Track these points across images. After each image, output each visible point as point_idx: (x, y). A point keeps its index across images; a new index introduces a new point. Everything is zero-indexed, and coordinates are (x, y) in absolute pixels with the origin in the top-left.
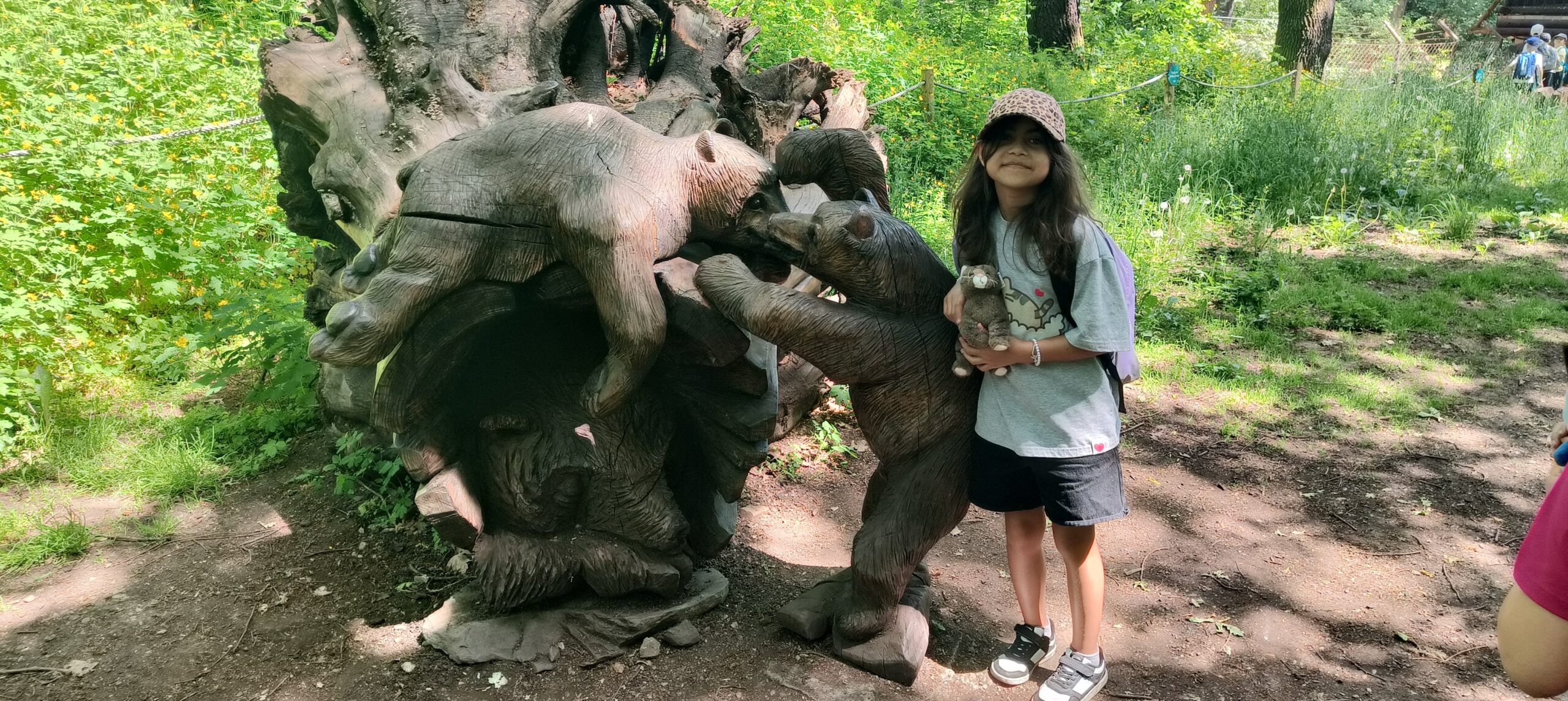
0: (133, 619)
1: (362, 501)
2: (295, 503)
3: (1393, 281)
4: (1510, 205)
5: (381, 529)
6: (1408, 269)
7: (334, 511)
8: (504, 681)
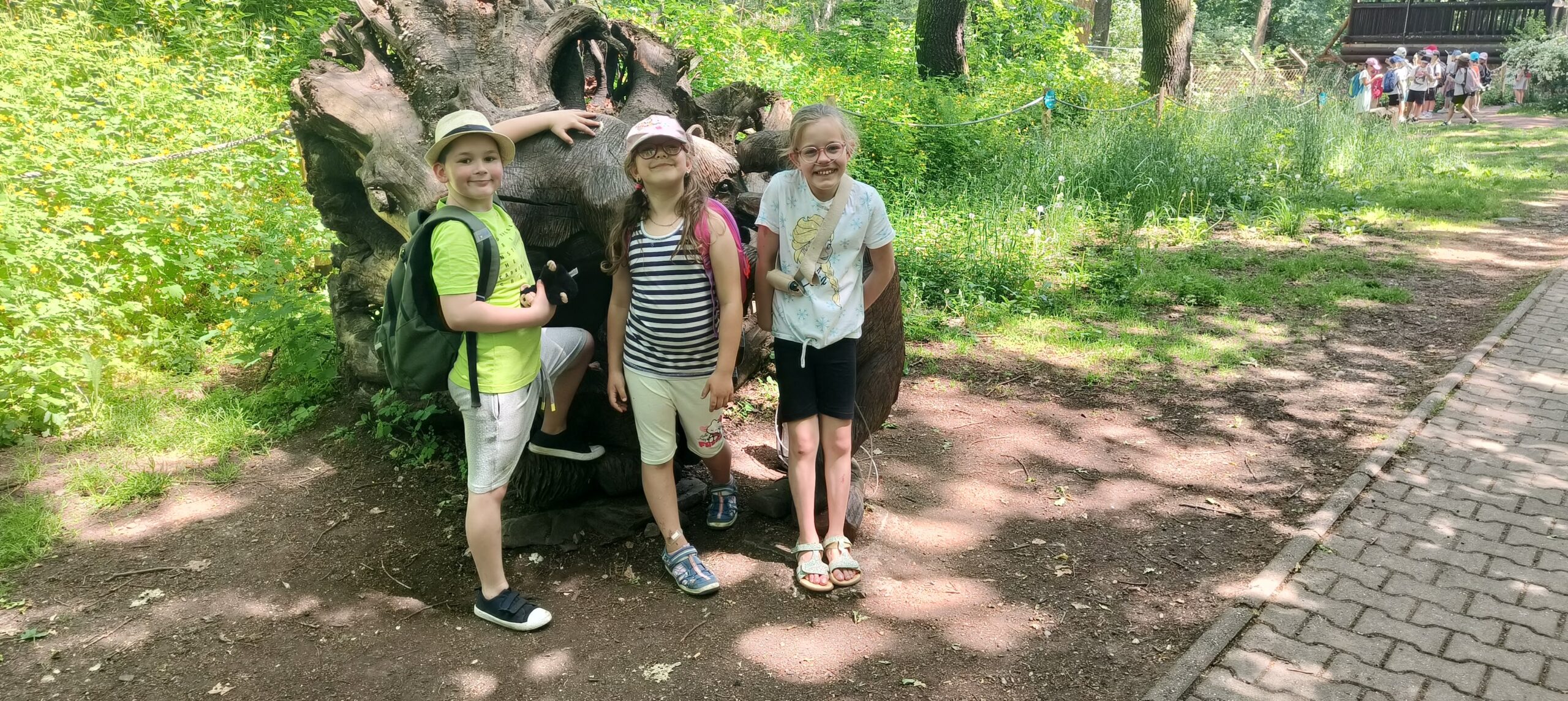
0: (228, 533)
1: (391, 449)
2: (334, 452)
3: (1232, 268)
4: (1335, 207)
5: (413, 467)
6: (1246, 259)
7: (369, 457)
8: (541, 559)
